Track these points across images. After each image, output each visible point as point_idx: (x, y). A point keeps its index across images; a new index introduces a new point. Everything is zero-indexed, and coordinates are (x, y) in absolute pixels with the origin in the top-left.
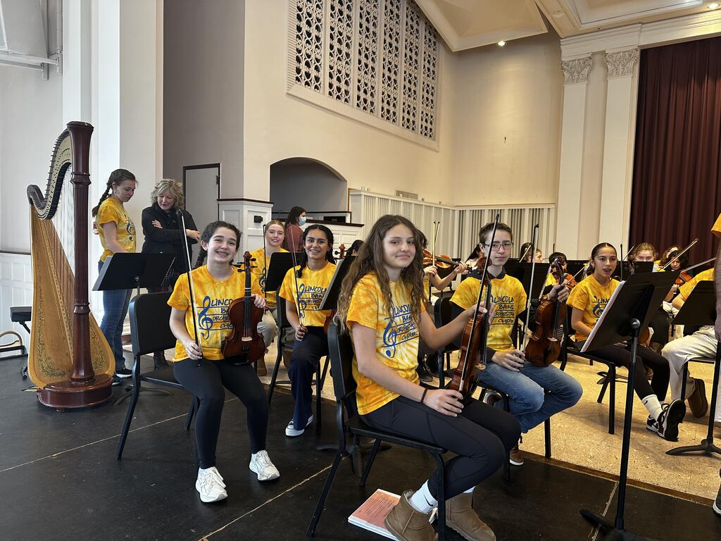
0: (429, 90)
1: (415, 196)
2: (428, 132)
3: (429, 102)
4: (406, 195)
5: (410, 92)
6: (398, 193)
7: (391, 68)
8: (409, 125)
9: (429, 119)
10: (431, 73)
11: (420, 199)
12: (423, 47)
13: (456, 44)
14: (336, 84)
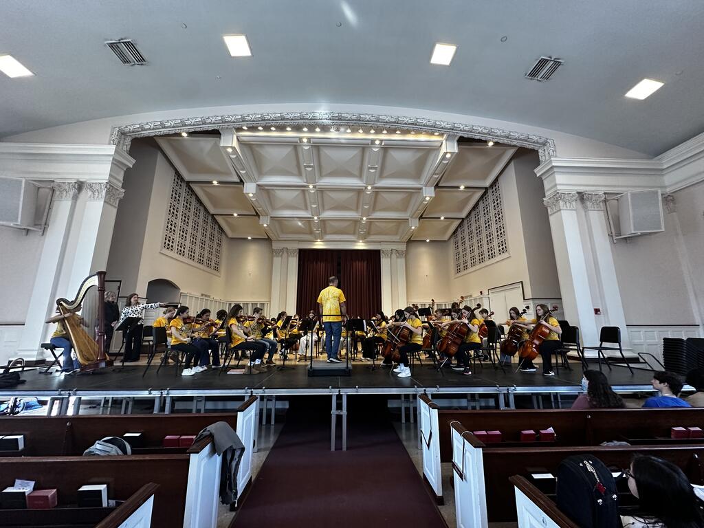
0: (218, 251)
1: (209, 296)
2: (216, 269)
3: (217, 257)
4: (206, 296)
5: (210, 253)
6: (202, 295)
7: (203, 243)
8: (209, 266)
9: (217, 263)
10: (219, 245)
11: (212, 297)
12: (216, 234)
13: (230, 234)
14: (180, 248)
